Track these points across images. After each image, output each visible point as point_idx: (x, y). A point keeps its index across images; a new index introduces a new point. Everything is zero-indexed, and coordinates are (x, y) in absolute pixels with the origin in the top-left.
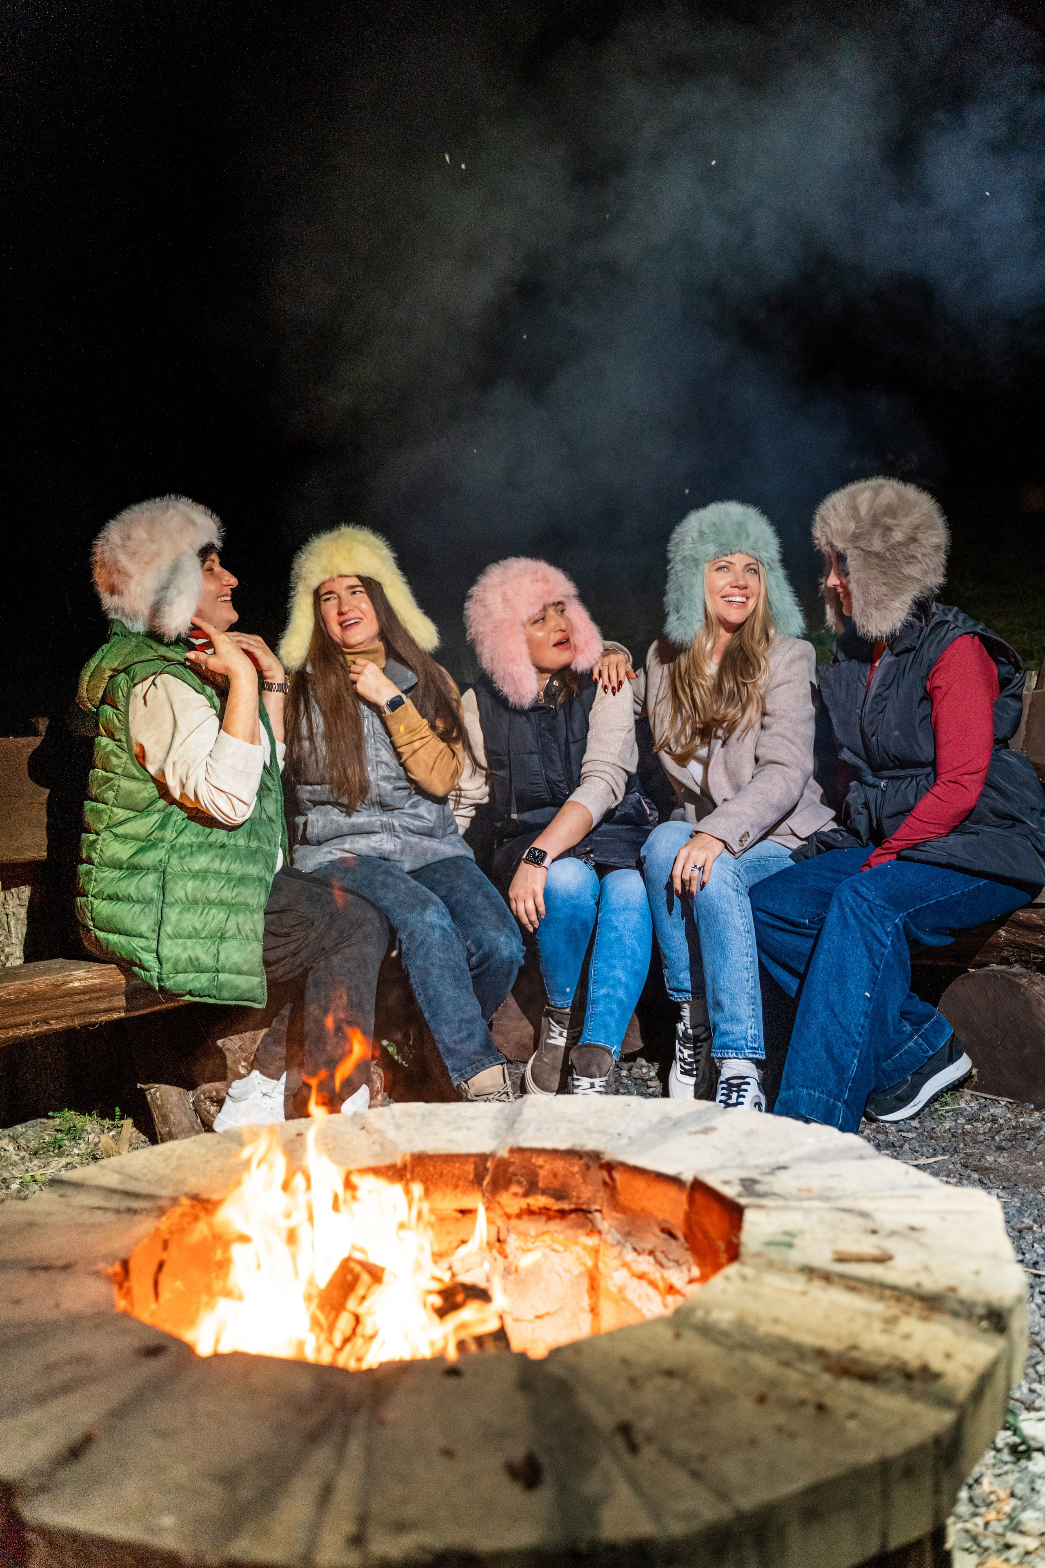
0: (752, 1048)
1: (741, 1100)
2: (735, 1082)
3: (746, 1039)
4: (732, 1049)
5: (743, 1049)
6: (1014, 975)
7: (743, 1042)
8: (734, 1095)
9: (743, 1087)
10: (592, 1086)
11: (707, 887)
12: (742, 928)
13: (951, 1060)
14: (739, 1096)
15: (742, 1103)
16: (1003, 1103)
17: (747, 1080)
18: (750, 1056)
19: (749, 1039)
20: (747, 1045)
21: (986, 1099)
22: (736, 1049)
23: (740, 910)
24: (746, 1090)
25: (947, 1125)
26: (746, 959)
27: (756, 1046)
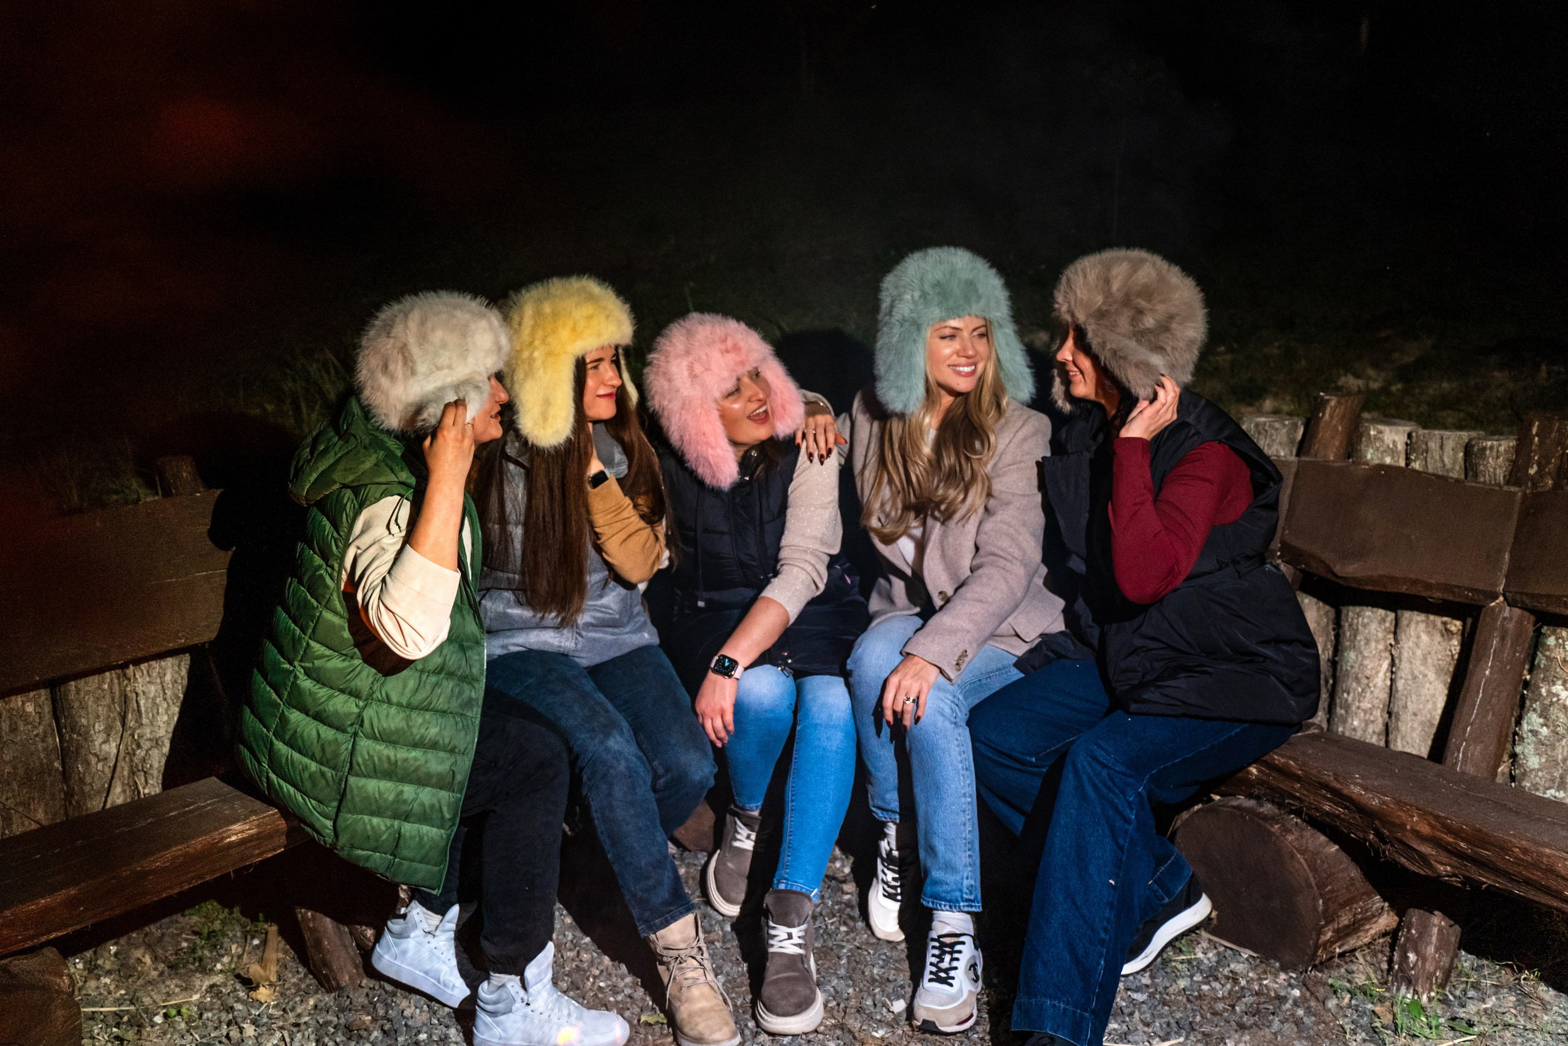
0: (968, 900)
1: (955, 964)
2: (948, 940)
3: (961, 891)
4: (946, 900)
5: (957, 901)
6: (1265, 818)
7: (958, 894)
8: (947, 958)
9: (958, 948)
10: (790, 936)
11: (922, 720)
12: (960, 766)
13: (1189, 902)
14: (952, 959)
15: (956, 968)
16: (1245, 956)
17: (962, 939)
18: (966, 909)
19: (965, 890)
20: (962, 897)
21: (1226, 947)
22: (950, 901)
23: (958, 746)
24: (960, 952)
25: (1182, 983)
26: (963, 800)
27: (972, 897)
